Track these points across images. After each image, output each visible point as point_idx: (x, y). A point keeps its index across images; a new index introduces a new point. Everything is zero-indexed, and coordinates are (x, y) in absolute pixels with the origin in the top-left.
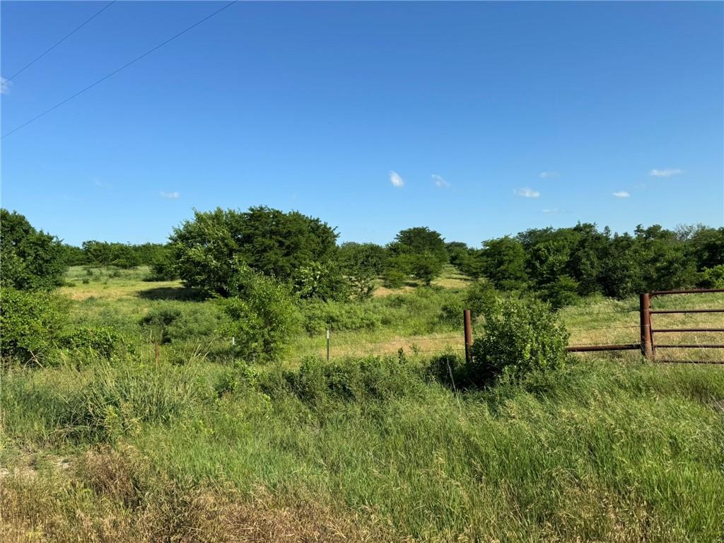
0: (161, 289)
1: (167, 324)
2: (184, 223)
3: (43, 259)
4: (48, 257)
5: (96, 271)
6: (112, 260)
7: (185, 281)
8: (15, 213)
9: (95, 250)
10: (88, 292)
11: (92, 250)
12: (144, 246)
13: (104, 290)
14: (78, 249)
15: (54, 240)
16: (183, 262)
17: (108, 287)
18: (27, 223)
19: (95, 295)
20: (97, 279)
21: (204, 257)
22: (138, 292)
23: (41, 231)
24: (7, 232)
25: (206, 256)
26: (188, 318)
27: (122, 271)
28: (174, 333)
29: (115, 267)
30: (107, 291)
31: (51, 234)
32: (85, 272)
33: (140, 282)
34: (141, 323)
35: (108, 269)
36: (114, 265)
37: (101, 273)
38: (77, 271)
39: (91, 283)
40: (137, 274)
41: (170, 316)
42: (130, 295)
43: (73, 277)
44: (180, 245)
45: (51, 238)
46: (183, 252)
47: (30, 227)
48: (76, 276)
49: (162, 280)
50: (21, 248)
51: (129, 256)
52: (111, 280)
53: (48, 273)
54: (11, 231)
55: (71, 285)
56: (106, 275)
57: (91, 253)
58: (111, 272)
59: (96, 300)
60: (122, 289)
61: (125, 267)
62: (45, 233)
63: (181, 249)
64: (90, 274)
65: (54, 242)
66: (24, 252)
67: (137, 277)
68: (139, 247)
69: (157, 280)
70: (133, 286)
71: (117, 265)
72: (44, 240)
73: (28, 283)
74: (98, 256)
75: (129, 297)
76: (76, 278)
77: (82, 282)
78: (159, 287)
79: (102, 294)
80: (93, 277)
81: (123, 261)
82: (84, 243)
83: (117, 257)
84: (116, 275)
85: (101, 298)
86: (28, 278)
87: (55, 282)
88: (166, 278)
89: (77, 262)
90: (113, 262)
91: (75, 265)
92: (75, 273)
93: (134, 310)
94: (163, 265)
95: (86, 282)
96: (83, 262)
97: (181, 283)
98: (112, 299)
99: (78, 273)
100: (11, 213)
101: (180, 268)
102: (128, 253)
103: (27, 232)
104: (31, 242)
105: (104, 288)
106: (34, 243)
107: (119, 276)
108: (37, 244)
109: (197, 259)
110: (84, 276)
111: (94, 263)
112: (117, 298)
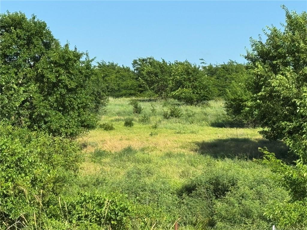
0: (233, 140)
1: (217, 198)
2: (269, 33)
3: (66, 86)
4: (73, 85)
5: (146, 107)
6: (172, 90)
7: (266, 129)
8: (34, 18)
9: (149, 73)
10: (128, 139)
11: (144, 73)
12: (224, 67)
13: (150, 138)
14: (128, 70)
15: (83, 59)
16: (262, 98)
17: (156, 134)
18: (49, 33)
19: (136, 145)
20: (145, 120)
21: (295, 91)
22: (198, 144)
23: (67, 46)
24: (23, 46)
25: (298, 88)
26: (247, 190)
27: (184, 109)
28: (223, 213)
29: (176, 101)
30: (153, 139)
31: (80, 51)
32: (131, 108)
33: (206, 128)
34: (180, 193)
35: (165, 105)
36: (174, 97)
37: (153, 110)
38: (122, 106)
39: (136, 125)
40: (205, 114)
41: (223, 185)
42: (184, 148)
43: (113, 115)
44: (260, 68)
45: (78, 56)
46: (264, 81)
47: (53, 40)
48: (119, 114)
49: (240, 125)
50: (39, 71)
51: (196, 84)
52: (165, 122)
53: (73, 109)
54: (28, 44)
55: (108, 128)
56: (160, 114)
57: (143, 78)
58: (167, 110)
59: (136, 152)
60: (175, 137)
61: (189, 101)
62: (71, 48)
63: (261, 76)
64: (138, 110)
65: (83, 62)
66: (43, 76)
67: (204, 118)
68: (217, 69)
69: (232, 125)
70: (193, 132)
71: (179, 98)
72: (69, 59)
73: (45, 123)
74: (152, 83)
75: (183, 150)
76: (117, 117)
77: (123, 123)
78: (230, 137)
79: (146, 144)
80: (141, 116)
81: (187, 91)
82: (135, 62)
83: (179, 84)
84: (174, 114)
85: (143, 150)
86: (46, 115)
87: (82, 122)
88: (245, 122)
89: (124, 92)
90: (174, 93)
91: (121, 96)
92: (118, 109)
93: (183, 172)
94: (242, 101)
95: (129, 124)
96: (133, 92)
97: (261, 133)
98: (158, 152)
99: (122, 109)
100: (29, 18)
101: (258, 106)
102: (196, 79)
103: (47, 46)
104: (51, 62)
105: (151, 135)
106: (55, 63)
107: (177, 116)
108: (60, 65)
109: (284, 93)
110: (129, 114)
111: (147, 93)
112: (166, 151)
